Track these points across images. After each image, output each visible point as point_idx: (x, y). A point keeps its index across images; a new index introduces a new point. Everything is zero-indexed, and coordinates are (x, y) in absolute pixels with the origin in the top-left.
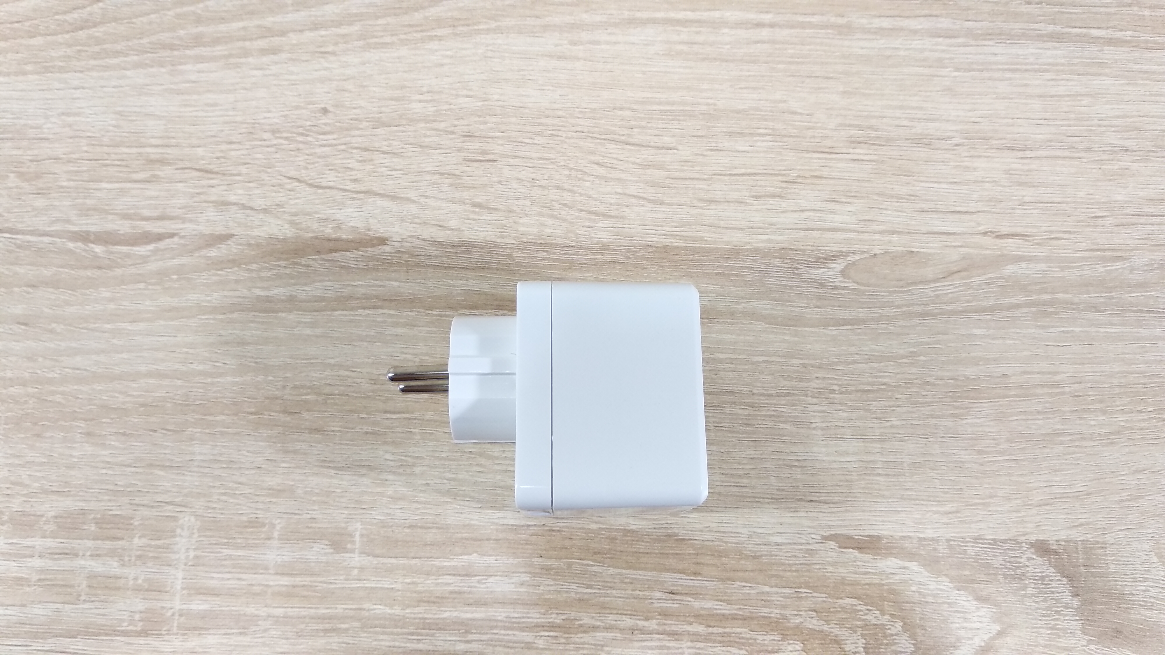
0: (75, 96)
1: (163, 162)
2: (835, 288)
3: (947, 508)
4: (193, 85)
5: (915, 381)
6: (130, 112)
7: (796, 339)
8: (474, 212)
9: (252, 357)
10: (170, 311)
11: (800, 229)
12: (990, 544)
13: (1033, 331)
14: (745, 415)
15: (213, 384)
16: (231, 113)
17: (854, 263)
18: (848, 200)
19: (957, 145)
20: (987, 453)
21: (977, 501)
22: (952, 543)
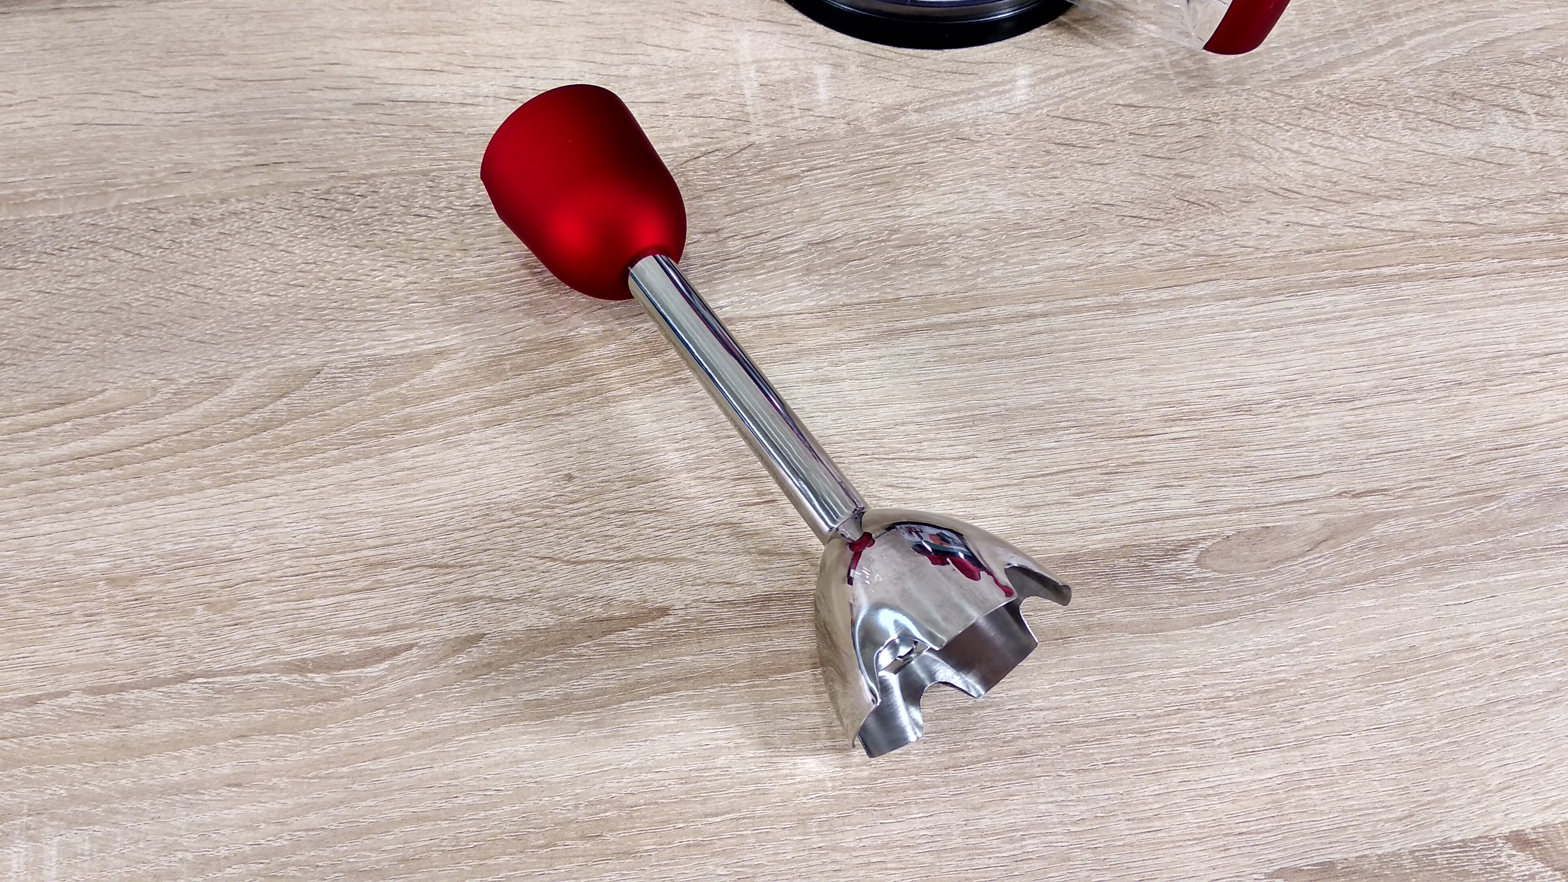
0: (268, 505)
1: (386, 564)
2: (1195, 580)
3: (1398, 813)
4: (409, 472)
5: (1316, 671)
6: (336, 514)
7: (1169, 645)
8: (765, 562)
9: (531, 777)
10: (418, 738)
11: (1137, 522)
12: (1460, 847)
13: (1427, 592)
14: (1137, 745)
15: (486, 818)
16: (459, 497)
17: (1207, 551)
18: (1180, 483)
19: (1279, 407)
20: (1421, 740)
21: (1430, 798)
22: (1417, 854)
